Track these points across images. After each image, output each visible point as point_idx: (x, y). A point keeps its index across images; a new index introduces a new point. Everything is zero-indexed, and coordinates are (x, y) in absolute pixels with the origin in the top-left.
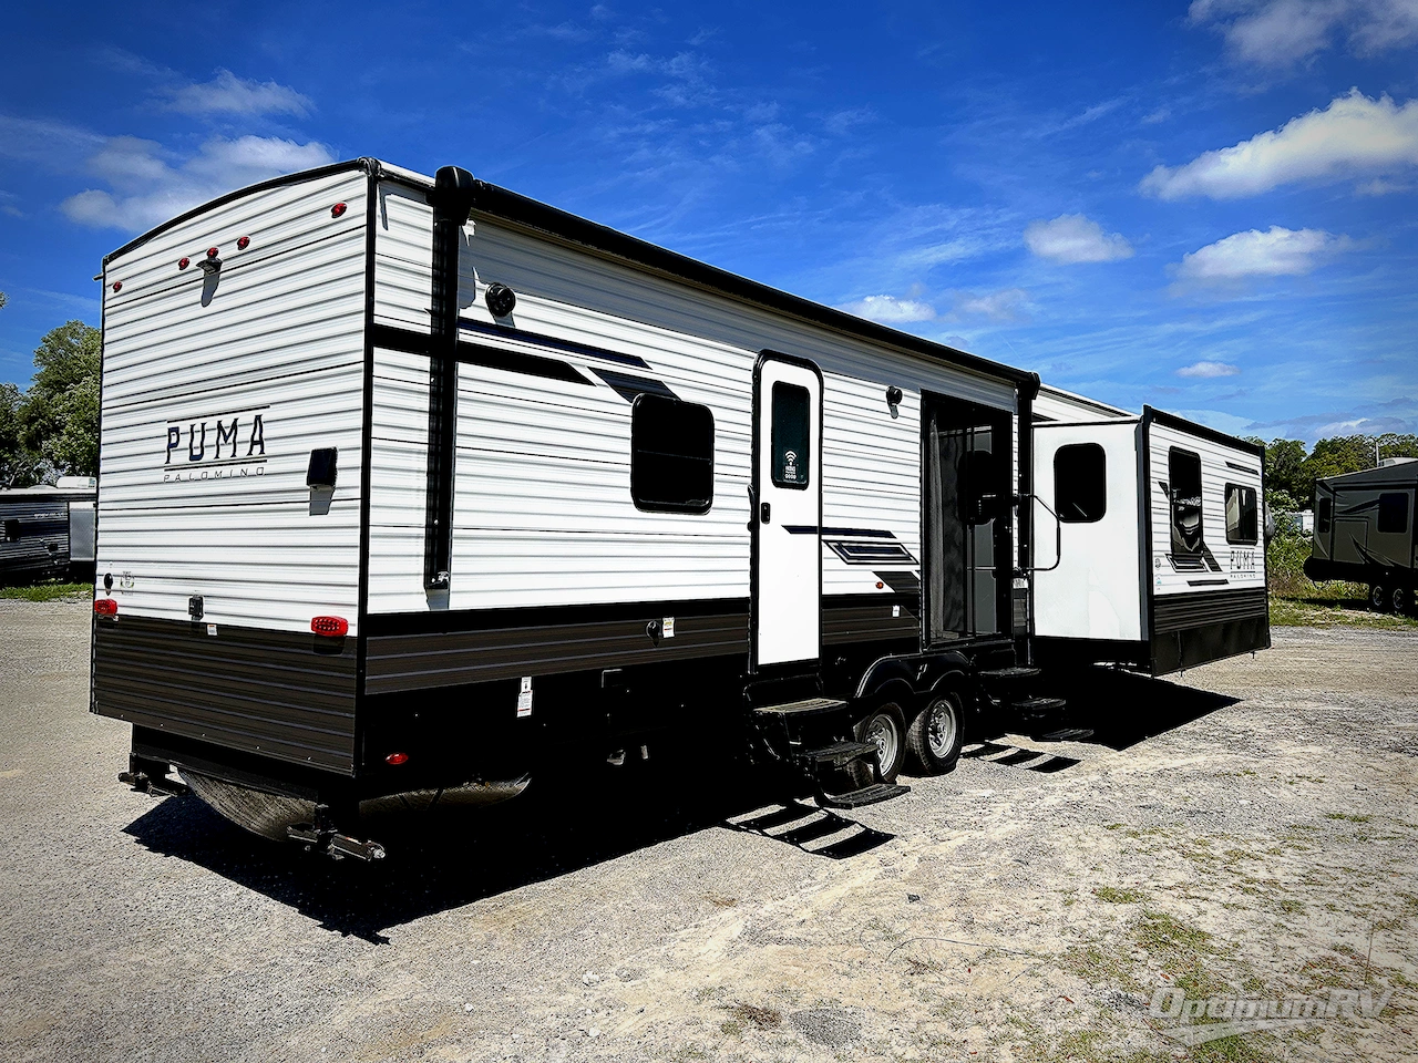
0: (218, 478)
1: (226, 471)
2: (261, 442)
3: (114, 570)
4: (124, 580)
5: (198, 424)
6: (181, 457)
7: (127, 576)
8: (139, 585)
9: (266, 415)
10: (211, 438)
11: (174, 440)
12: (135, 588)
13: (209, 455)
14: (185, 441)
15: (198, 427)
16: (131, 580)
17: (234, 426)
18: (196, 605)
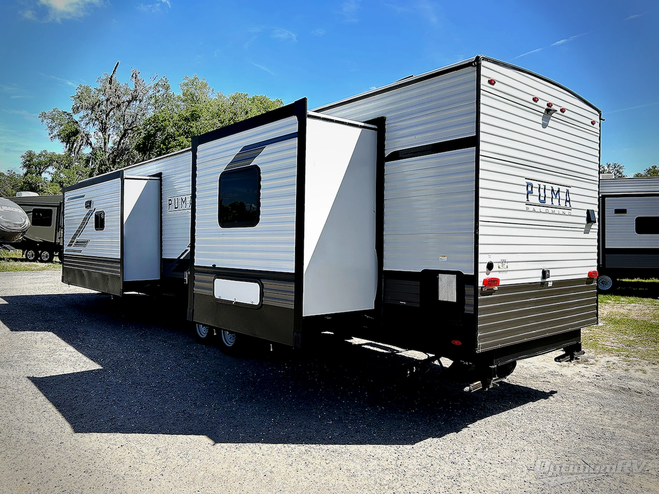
0: (553, 213)
1: (557, 211)
2: (569, 201)
3: (493, 259)
4: (500, 265)
5: (542, 185)
6: (534, 199)
7: (504, 262)
8: (511, 266)
9: (571, 190)
10: (549, 194)
11: (530, 189)
12: (509, 269)
13: (548, 202)
14: (535, 191)
15: (542, 187)
16: (506, 264)
17: (559, 191)
18: (545, 274)
